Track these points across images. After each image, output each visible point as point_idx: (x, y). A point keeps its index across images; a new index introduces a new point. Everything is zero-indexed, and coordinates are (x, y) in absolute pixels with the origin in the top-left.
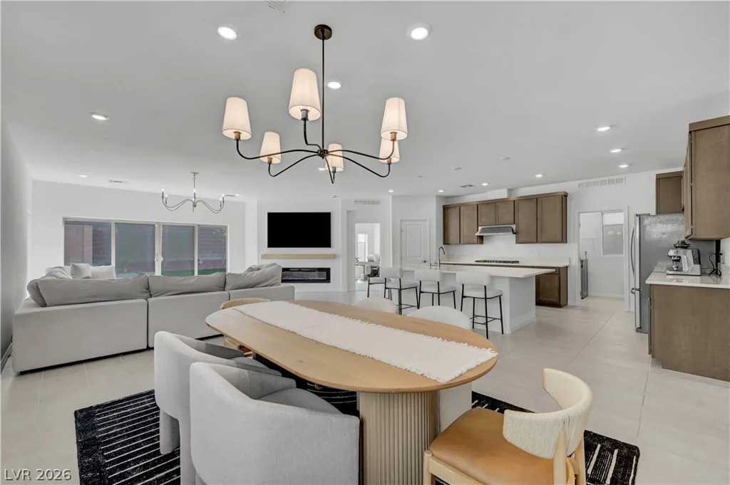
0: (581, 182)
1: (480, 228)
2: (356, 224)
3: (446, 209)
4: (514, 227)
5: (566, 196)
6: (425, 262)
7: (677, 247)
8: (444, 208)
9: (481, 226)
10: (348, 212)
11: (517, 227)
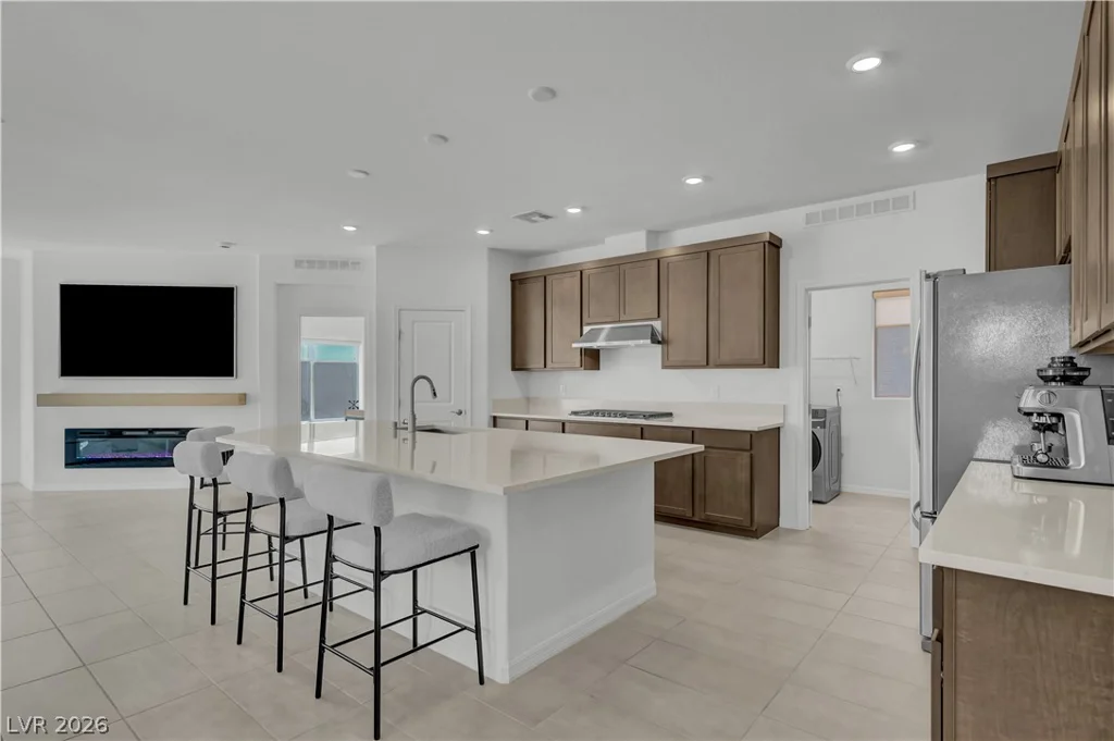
0: (810, 209)
1: (586, 329)
2: (305, 320)
3: (518, 282)
4: (658, 325)
5: (774, 244)
6: (460, 413)
7: (1047, 380)
8: (512, 281)
9: (589, 324)
10: (279, 286)
11: (666, 326)
